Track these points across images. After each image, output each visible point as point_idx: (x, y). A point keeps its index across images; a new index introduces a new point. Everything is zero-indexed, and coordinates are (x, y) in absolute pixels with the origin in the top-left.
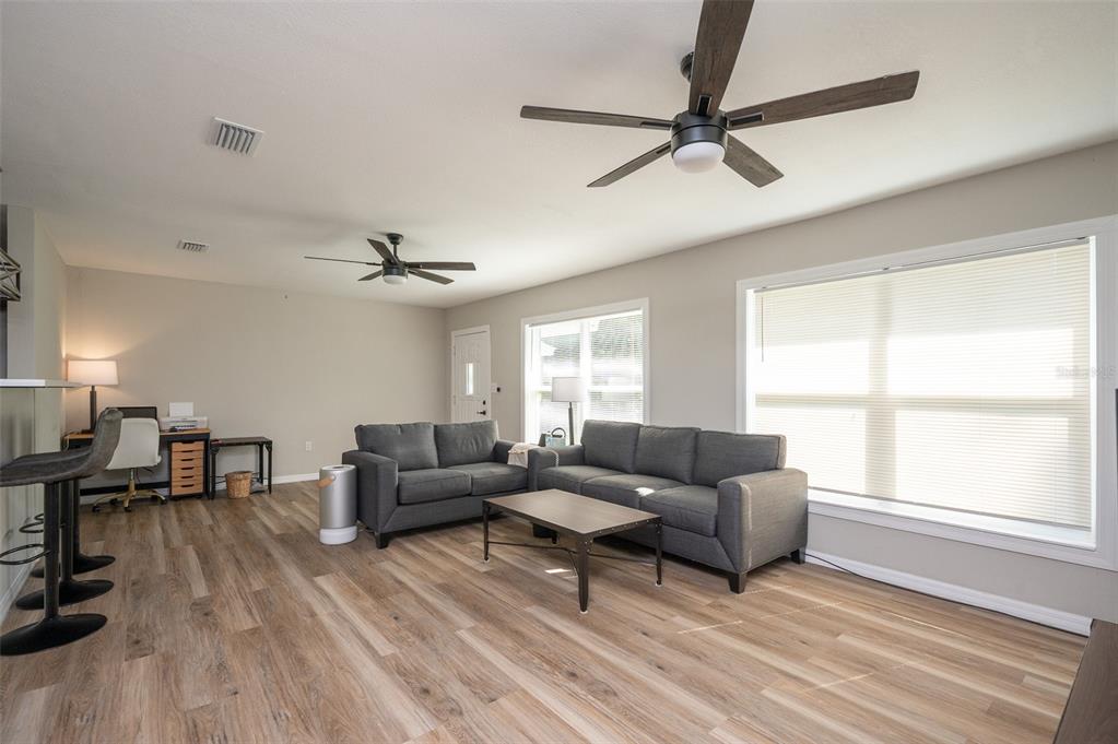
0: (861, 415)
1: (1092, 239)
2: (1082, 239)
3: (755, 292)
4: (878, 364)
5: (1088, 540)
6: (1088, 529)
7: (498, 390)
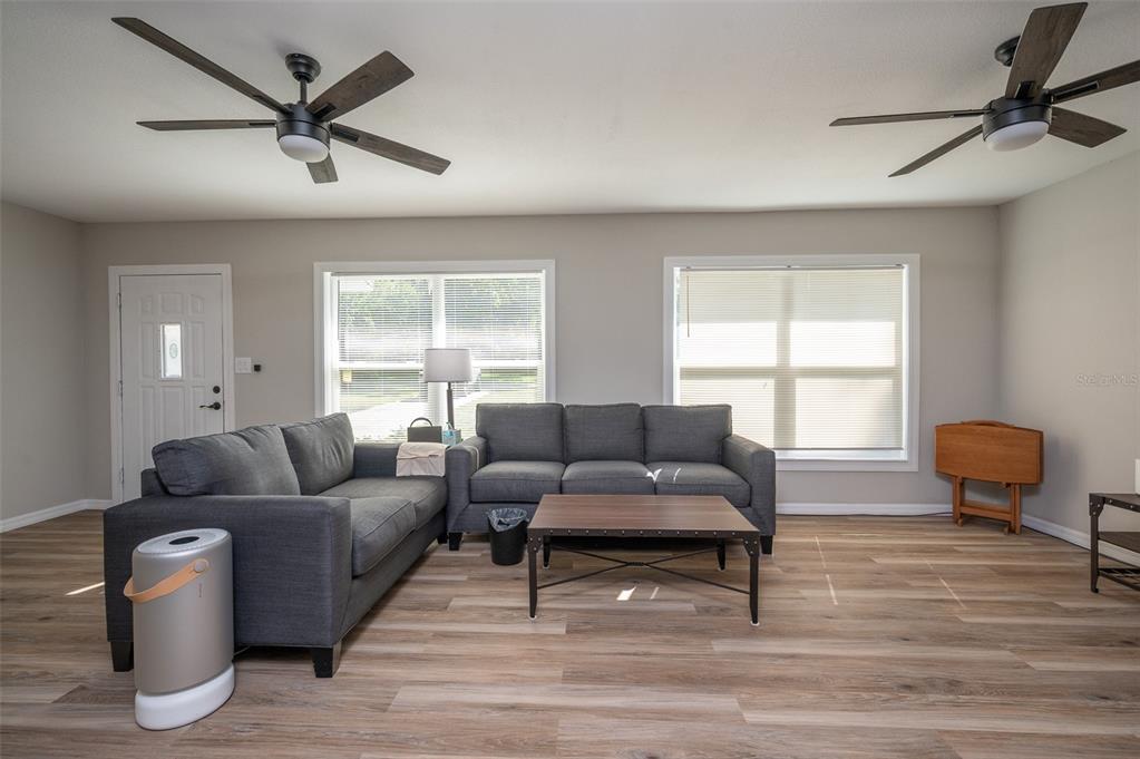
0: (771, 383)
1: (906, 266)
2: (899, 266)
3: (682, 270)
4: (784, 343)
5: (903, 455)
6: (901, 449)
7: (257, 368)
